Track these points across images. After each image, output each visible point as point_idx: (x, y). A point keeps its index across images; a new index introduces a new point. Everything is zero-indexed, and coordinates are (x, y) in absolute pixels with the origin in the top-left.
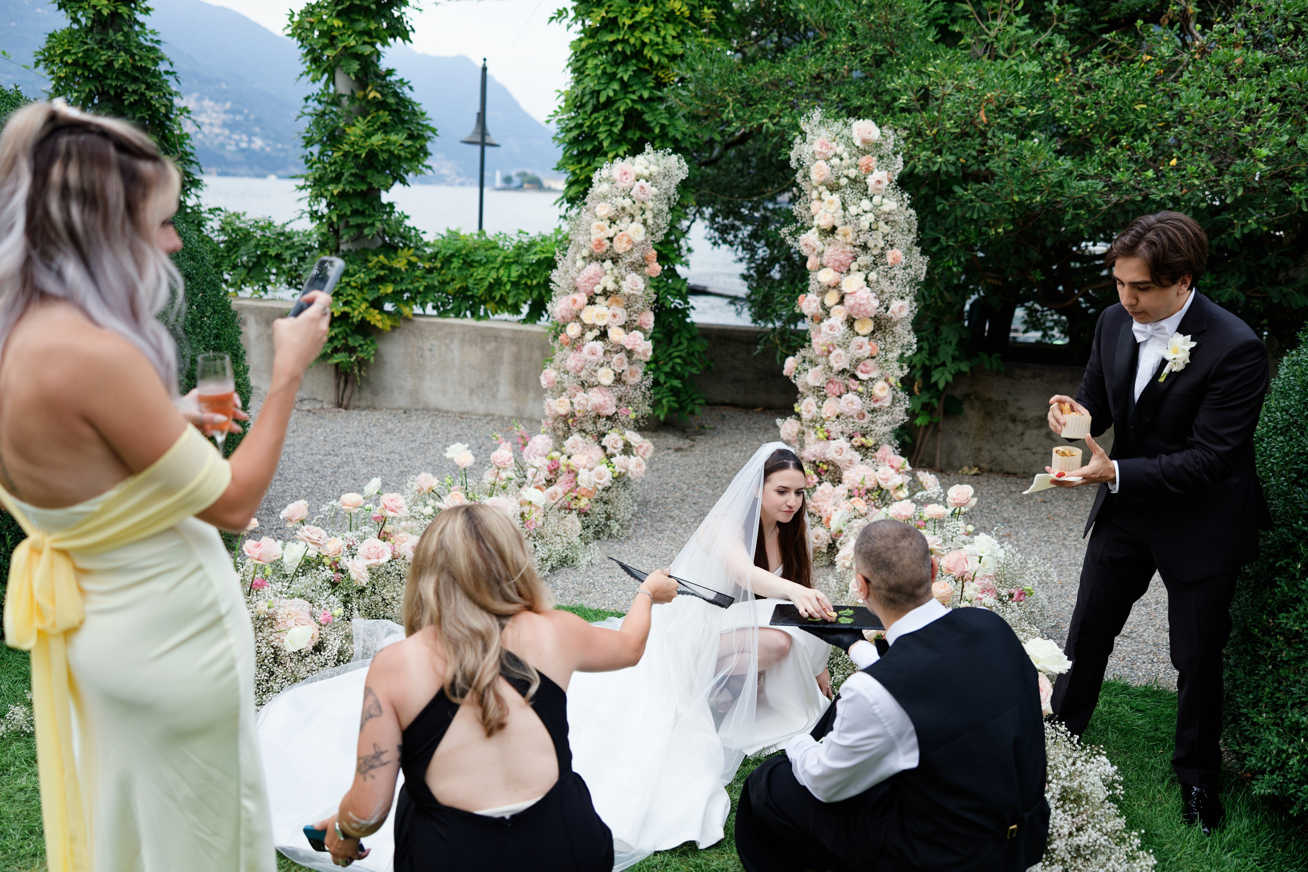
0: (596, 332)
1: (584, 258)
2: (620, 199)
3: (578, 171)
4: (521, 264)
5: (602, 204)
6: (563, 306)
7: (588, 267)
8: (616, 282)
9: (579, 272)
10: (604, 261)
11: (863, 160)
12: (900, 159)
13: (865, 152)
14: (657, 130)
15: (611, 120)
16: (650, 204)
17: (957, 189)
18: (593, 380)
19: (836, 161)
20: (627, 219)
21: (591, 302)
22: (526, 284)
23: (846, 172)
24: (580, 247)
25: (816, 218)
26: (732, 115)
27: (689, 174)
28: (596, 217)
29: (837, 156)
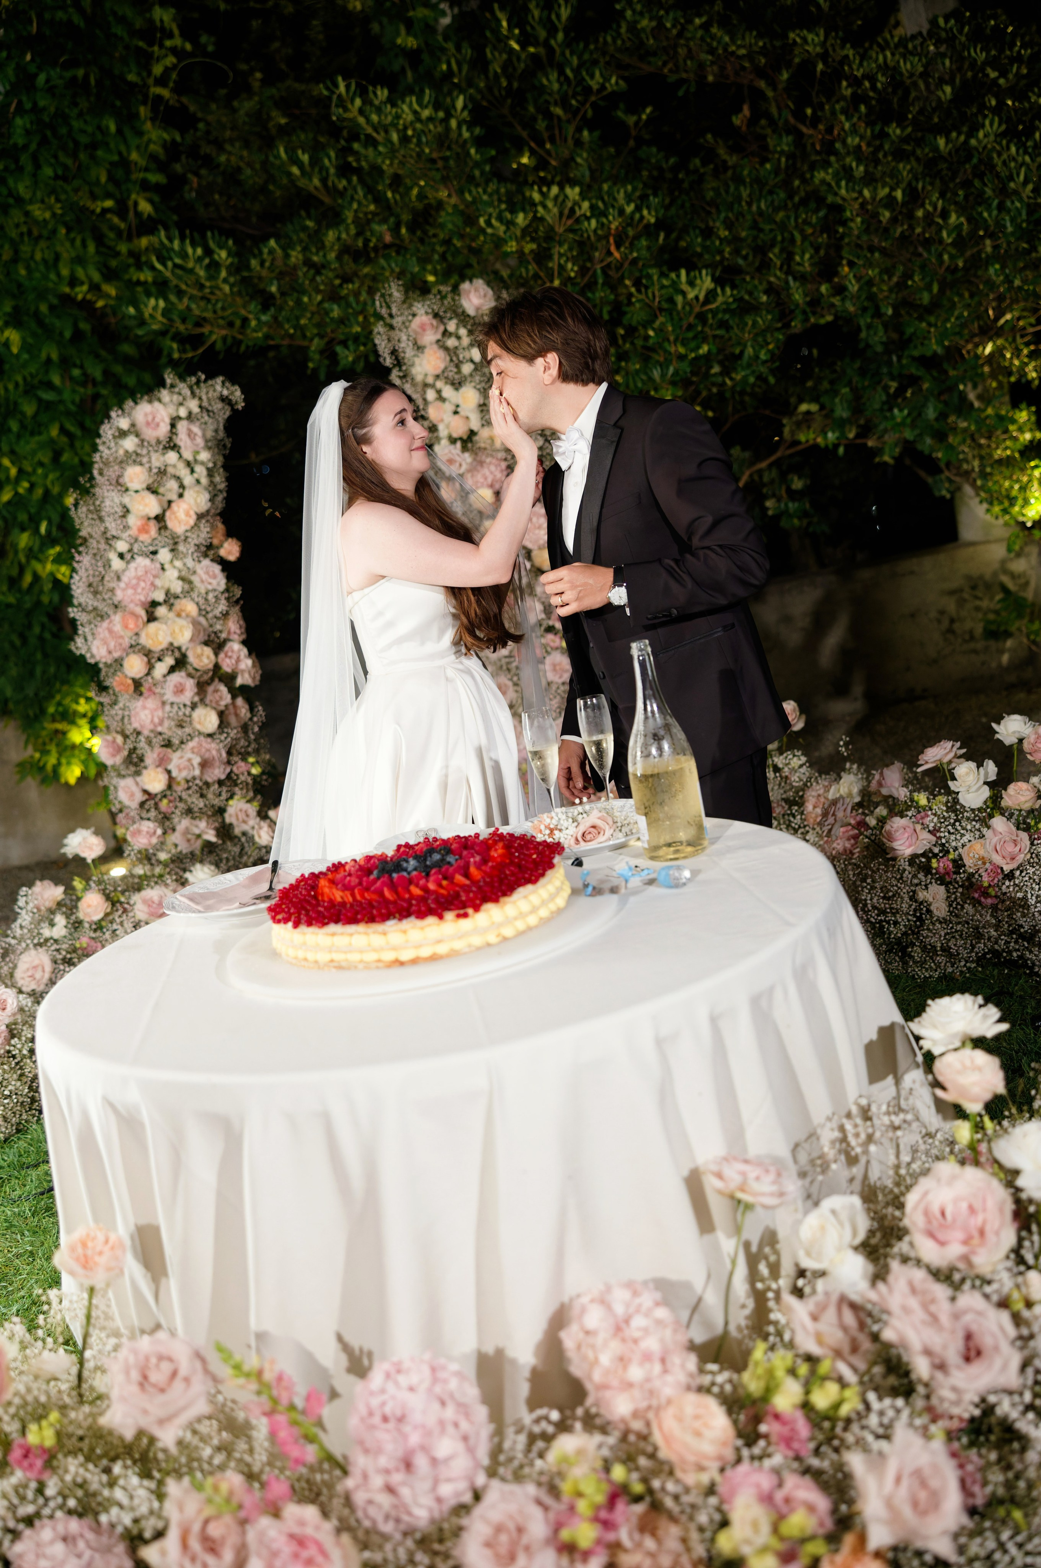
0: (170, 661)
2: (158, 456)
5: (132, 468)
7: (133, 565)
8: (181, 578)
9: (119, 578)
10: (155, 553)
16: (203, 454)
18: (188, 730)
19: (451, 342)
20: (173, 485)
21: (151, 618)
23: (467, 355)
24: (109, 540)
25: (441, 426)
27: (245, 400)
28: (127, 490)
29: (450, 335)
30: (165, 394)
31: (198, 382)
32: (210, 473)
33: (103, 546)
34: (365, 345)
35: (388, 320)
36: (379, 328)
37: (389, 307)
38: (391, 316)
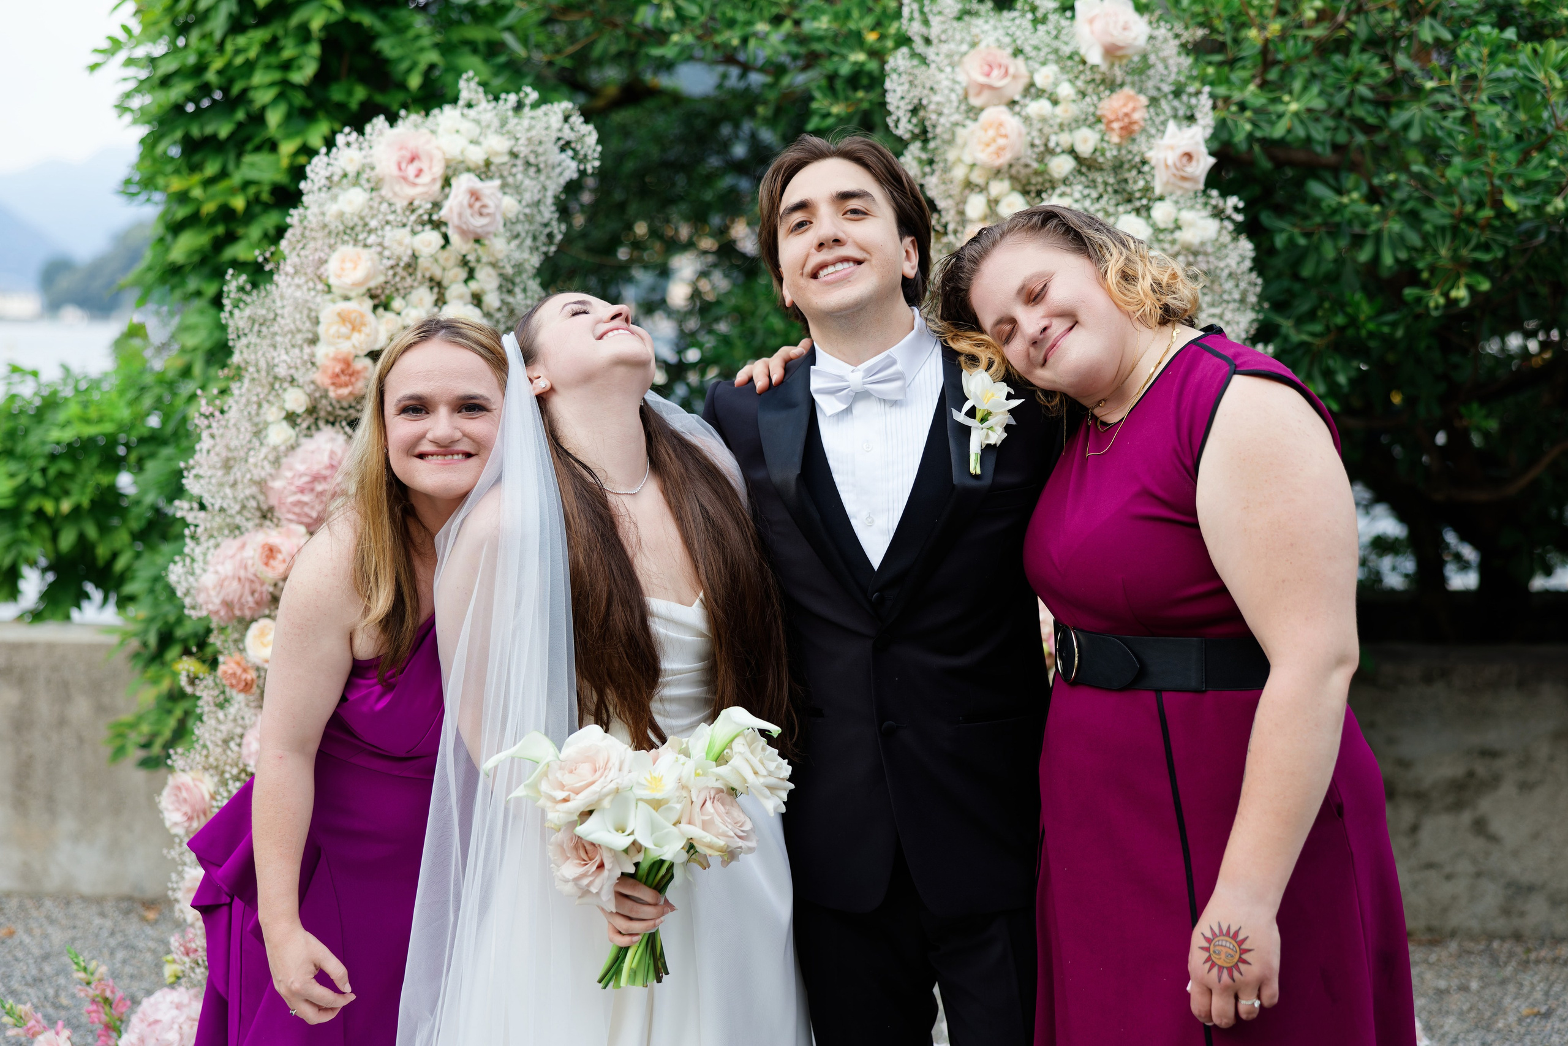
1: (291, 418)
2: (404, 234)
3: (197, 192)
4: (24, 457)
5: (347, 250)
6: (227, 568)
7: (308, 445)
9: (277, 462)
11: (1114, 104)
12: (1205, 101)
13: (1112, 86)
14: (415, 81)
15: (288, 53)
16: (500, 246)
17: (1316, 189)
19: (1038, 107)
22: (40, 513)
23: (1065, 139)
24: (276, 383)
26: (668, 13)
27: (602, 157)
28: (329, 289)
29: (1040, 93)
30: (447, 116)
31: (519, 107)
32: (507, 285)
33: (263, 392)
34: (869, 88)
35: (919, 46)
36: (899, 60)
37: (926, 22)
38: (928, 41)
